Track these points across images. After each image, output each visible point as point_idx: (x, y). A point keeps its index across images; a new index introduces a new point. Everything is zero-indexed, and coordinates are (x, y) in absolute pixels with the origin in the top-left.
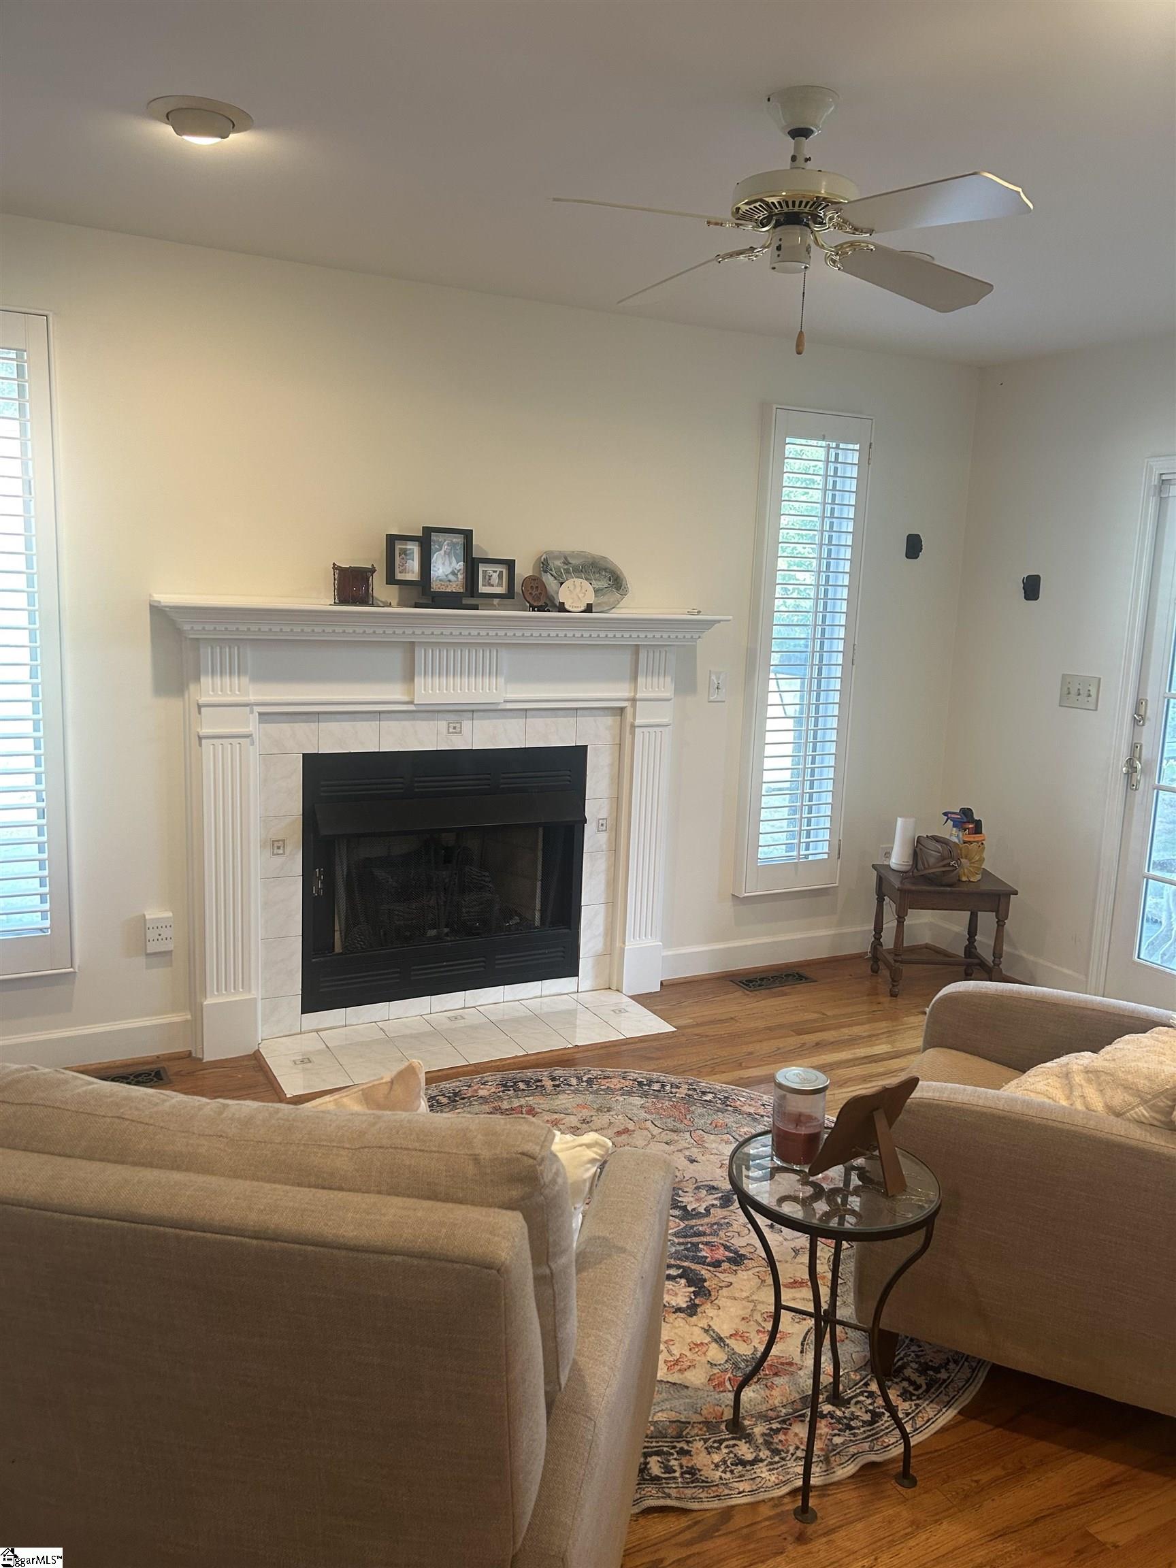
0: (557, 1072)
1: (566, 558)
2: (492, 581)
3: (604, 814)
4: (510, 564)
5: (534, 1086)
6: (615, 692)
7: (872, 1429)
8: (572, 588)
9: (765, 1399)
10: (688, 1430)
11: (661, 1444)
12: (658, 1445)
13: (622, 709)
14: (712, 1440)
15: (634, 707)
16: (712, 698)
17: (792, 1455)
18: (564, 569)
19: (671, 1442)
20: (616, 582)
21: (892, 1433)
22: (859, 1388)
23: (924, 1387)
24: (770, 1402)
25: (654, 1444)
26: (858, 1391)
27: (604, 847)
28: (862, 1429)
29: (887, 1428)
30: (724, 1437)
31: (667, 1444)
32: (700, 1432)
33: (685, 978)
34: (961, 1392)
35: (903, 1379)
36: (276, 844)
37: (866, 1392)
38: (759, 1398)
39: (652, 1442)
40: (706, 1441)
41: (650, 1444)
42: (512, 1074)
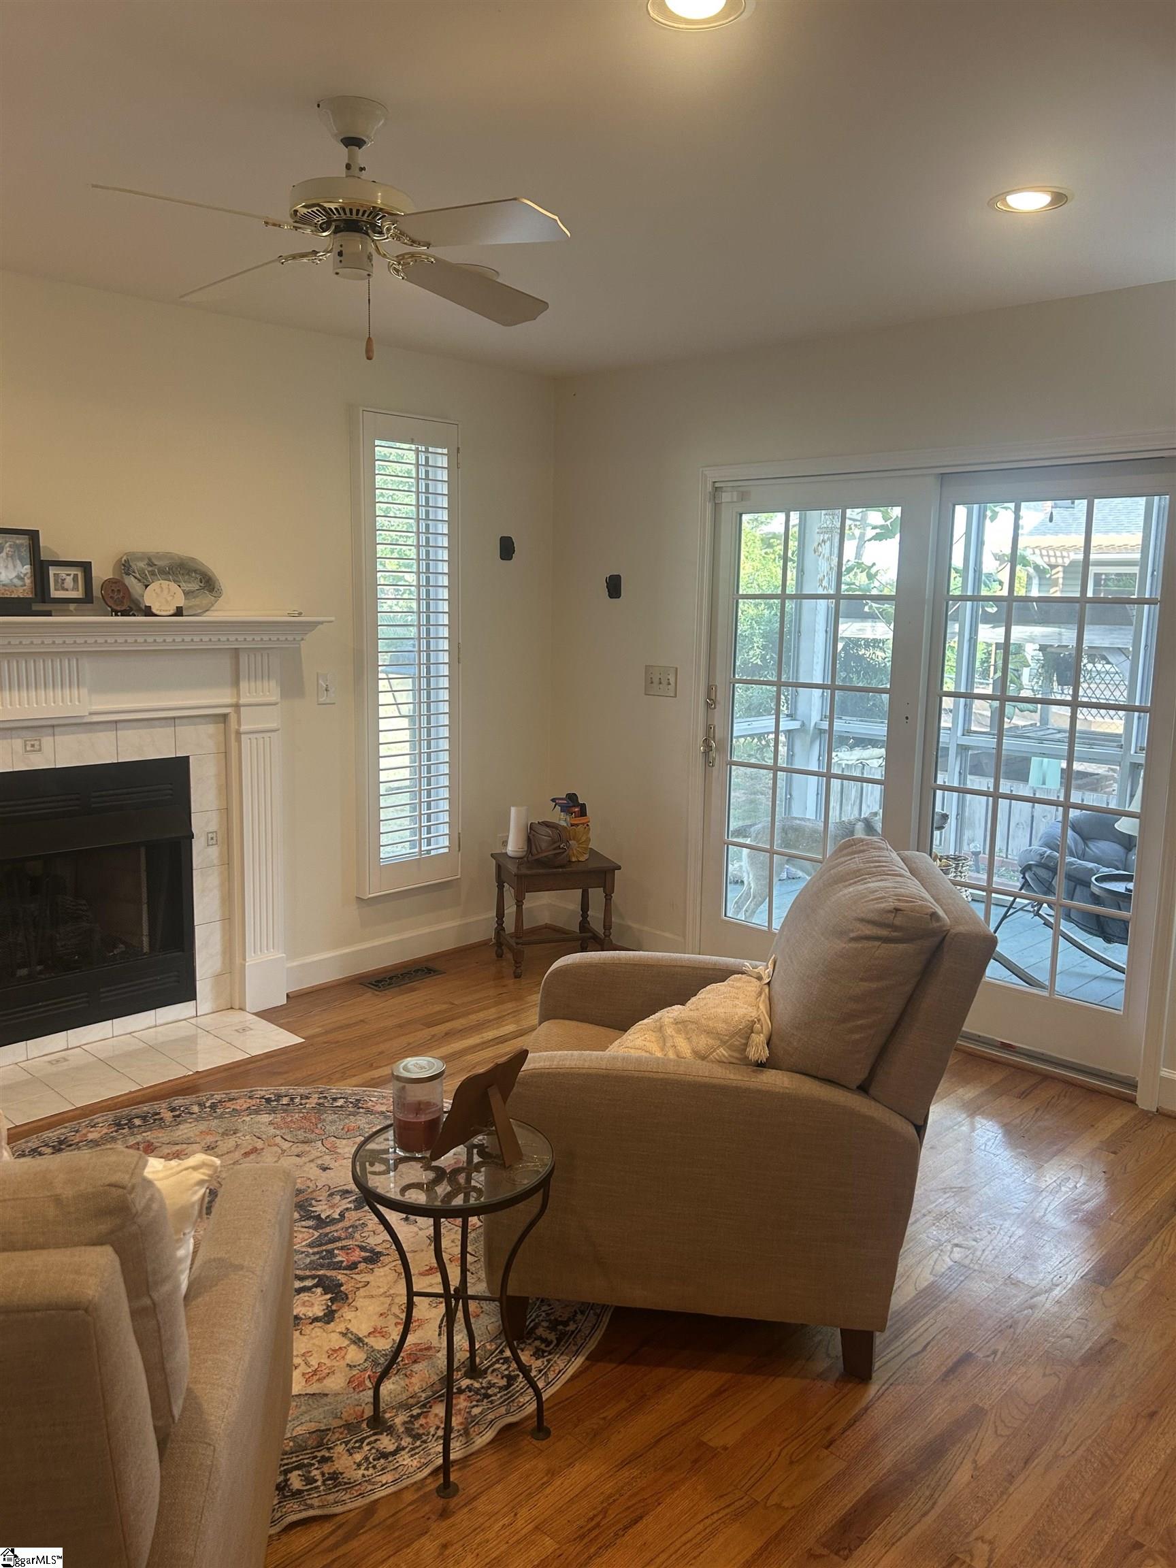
0: (176, 1102)
1: (149, 559)
2: (65, 585)
3: (213, 826)
4: (86, 567)
5: (152, 1121)
6: (217, 698)
7: (508, 1393)
8: (158, 590)
9: (406, 1388)
10: (328, 1437)
11: (301, 1457)
12: (298, 1459)
13: (225, 717)
14: (354, 1440)
15: (238, 713)
16: (322, 700)
17: (433, 1436)
18: (149, 571)
19: (311, 1453)
20: (208, 584)
21: (527, 1392)
22: (495, 1357)
23: (555, 1342)
24: (410, 1389)
25: (294, 1459)
26: (494, 1360)
27: (215, 862)
28: (499, 1395)
29: (522, 1388)
30: (365, 1435)
31: (307, 1456)
32: (341, 1436)
33: (313, 987)
34: (588, 1339)
35: (535, 1339)
37: (501, 1359)
38: (399, 1388)
39: (292, 1458)
40: (347, 1443)
41: (290, 1461)
42: (126, 1111)
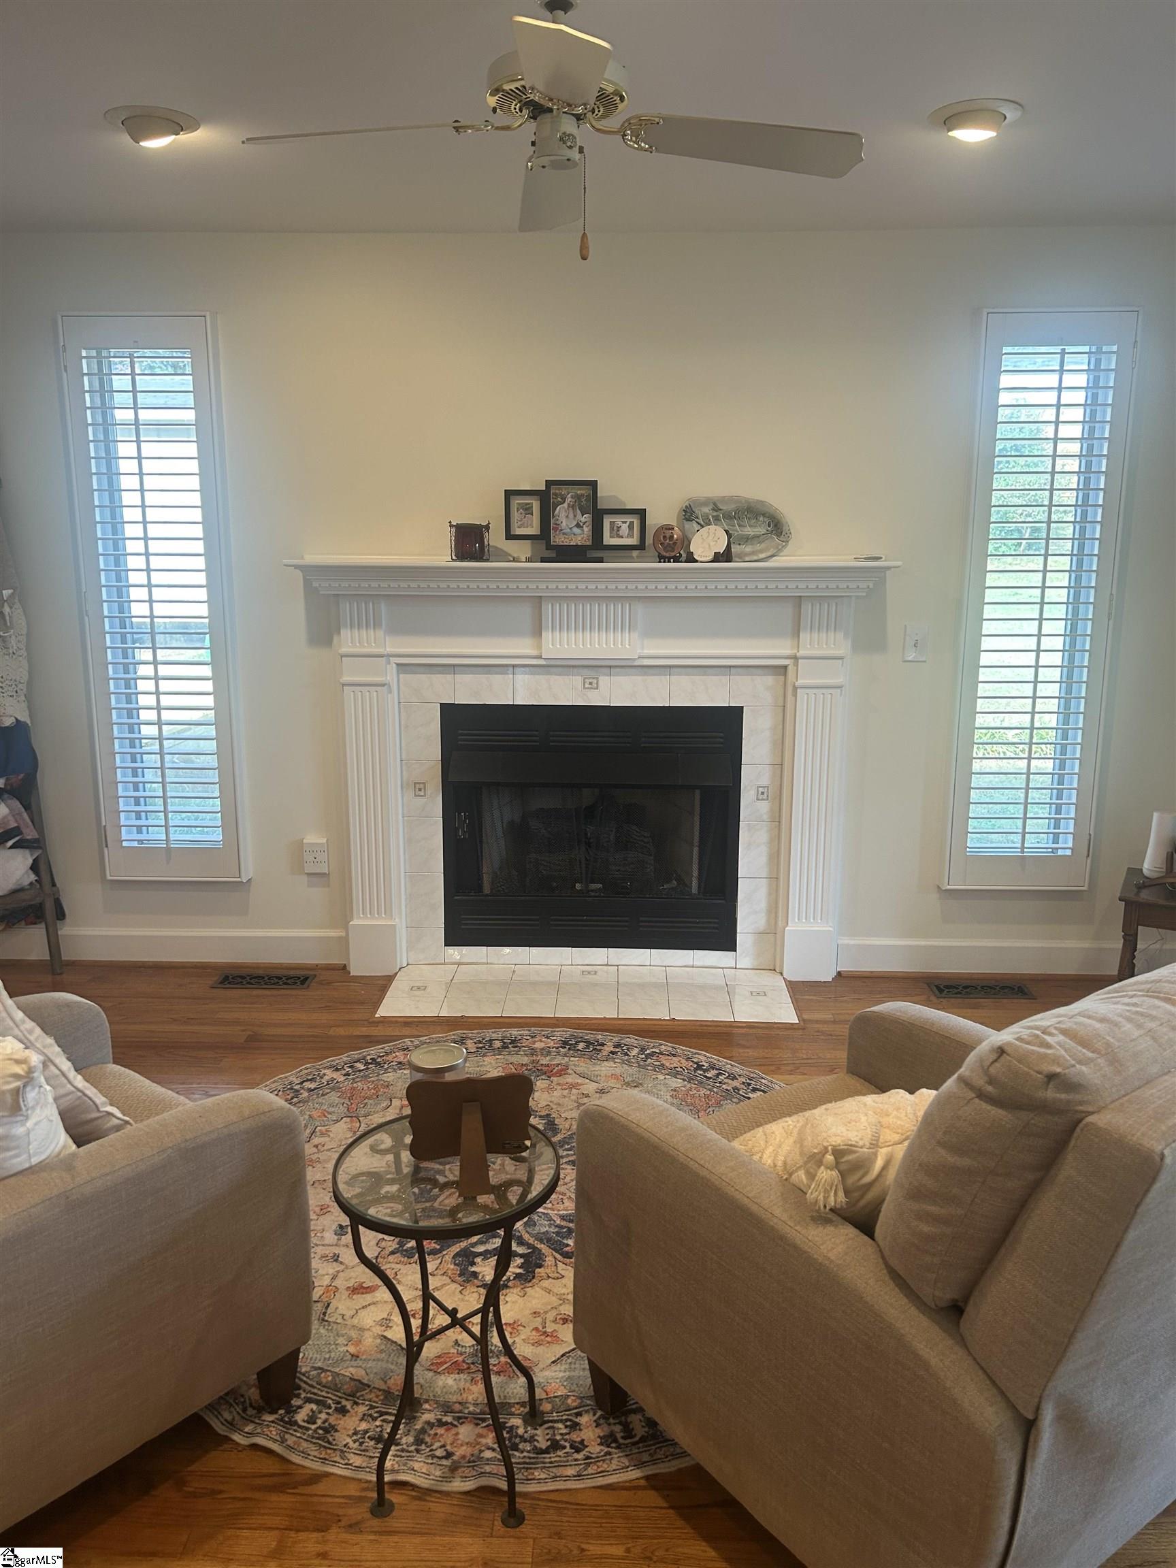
1: (715, 504)
2: (620, 532)
3: (765, 780)
4: (641, 513)
6: (776, 649)
7: (534, 1458)
8: (705, 536)
9: (461, 1391)
10: (363, 1392)
11: (330, 1395)
13: (785, 667)
14: (377, 1409)
15: (796, 665)
16: (911, 656)
20: (777, 527)
23: (637, 1439)
25: (324, 1394)
26: (564, 1417)
27: (765, 817)
30: (390, 1411)
32: (375, 1399)
36: (418, 786)
37: (570, 1420)
40: (372, 1407)
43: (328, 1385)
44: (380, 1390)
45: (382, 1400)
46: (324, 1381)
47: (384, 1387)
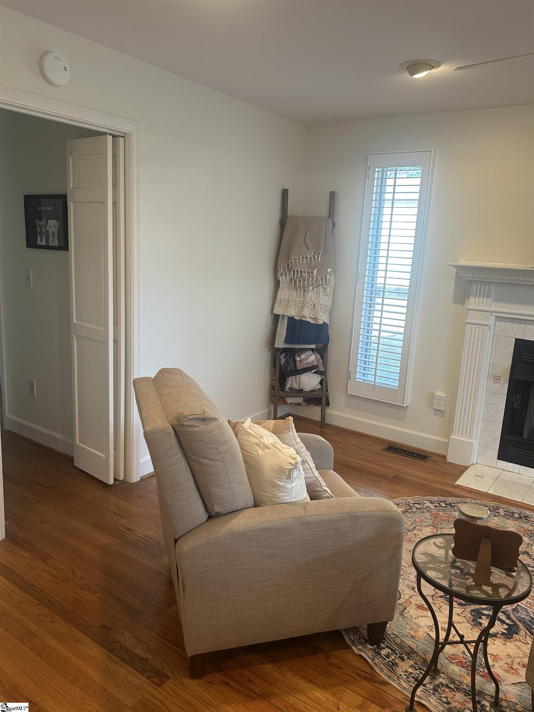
9: (461, 676)
10: (414, 655)
11: (398, 649)
14: (419, 666)
17: (440, 696)
31: (400, 651)
32: (418, 660)
36: (496, 377)
38: (458, 673)
39: (395, 646)
40: (416, 664)
43: (399, 644)
44: (421, 658)
45: (422, 663)
46: (396, 641)
47: (423, 656)
